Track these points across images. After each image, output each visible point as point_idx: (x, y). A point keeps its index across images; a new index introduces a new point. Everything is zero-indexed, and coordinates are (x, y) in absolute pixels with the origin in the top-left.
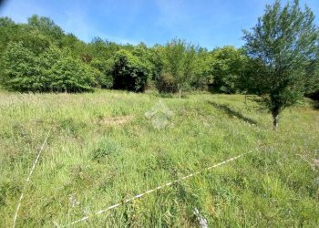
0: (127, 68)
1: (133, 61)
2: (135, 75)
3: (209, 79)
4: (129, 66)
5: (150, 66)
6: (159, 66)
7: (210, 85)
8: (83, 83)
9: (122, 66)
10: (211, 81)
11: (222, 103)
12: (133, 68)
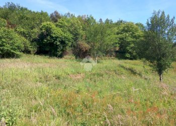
0: (52, 37)
1: (57, 31)
2: (58, 43)
3: (116, 47)
4: (54, 36)
5: (71, 36)
6: (76, 35)
7: (116, 52)
8: (15, 50)
9: (47, 35)
10: (117, 49)
11: (128, 67)
12: (57, 37)
